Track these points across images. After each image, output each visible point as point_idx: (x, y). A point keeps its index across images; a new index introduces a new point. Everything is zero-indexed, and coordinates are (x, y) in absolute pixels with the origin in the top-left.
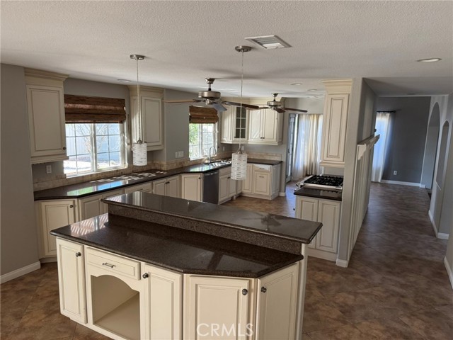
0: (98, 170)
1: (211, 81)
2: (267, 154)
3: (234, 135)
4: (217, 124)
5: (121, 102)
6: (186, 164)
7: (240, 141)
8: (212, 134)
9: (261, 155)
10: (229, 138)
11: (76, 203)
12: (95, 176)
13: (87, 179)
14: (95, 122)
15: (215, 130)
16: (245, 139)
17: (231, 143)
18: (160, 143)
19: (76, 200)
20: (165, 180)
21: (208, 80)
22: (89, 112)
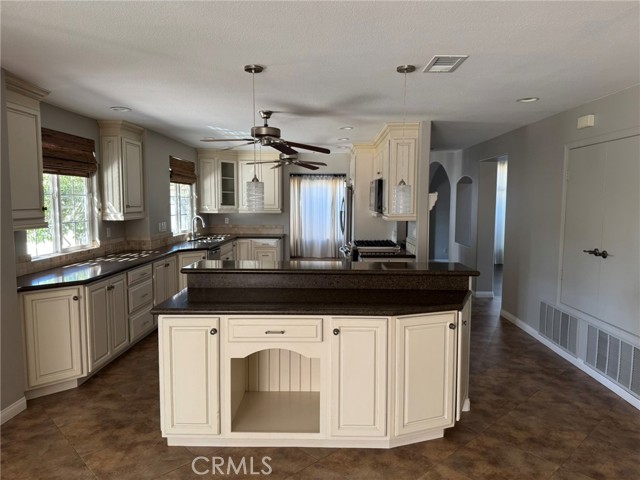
0: (63, 251)
1: (268, 114)
2: (263, 227)
3: (220, 201)
4: (194, 186)
5: (90, 145)
6: (170, 242)
7: (227, 209)
8: (189, 200)
9: (254, 228)
10: (212, 205)
11: (82, 294)
12: (64, 259)
13: (58, 262)
14: (59, 173)
15: (192, 194)
16: (235, 207)
17: (217, 212)
18: (141, 209)
19: (81, 287)
20: (163, 261)
21: (265, 113)
22: (56, 155)
